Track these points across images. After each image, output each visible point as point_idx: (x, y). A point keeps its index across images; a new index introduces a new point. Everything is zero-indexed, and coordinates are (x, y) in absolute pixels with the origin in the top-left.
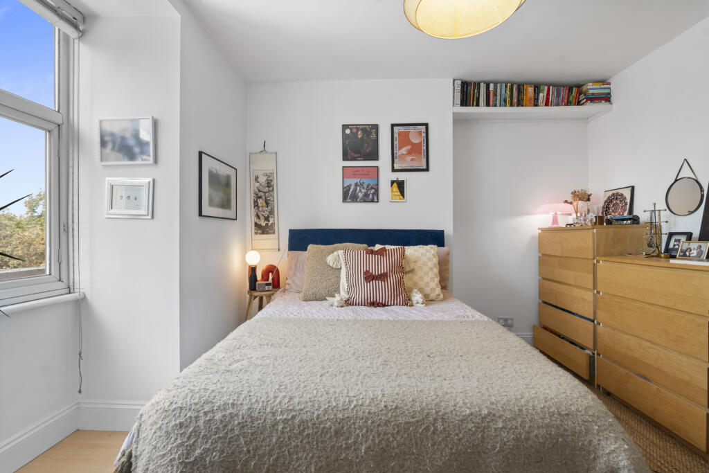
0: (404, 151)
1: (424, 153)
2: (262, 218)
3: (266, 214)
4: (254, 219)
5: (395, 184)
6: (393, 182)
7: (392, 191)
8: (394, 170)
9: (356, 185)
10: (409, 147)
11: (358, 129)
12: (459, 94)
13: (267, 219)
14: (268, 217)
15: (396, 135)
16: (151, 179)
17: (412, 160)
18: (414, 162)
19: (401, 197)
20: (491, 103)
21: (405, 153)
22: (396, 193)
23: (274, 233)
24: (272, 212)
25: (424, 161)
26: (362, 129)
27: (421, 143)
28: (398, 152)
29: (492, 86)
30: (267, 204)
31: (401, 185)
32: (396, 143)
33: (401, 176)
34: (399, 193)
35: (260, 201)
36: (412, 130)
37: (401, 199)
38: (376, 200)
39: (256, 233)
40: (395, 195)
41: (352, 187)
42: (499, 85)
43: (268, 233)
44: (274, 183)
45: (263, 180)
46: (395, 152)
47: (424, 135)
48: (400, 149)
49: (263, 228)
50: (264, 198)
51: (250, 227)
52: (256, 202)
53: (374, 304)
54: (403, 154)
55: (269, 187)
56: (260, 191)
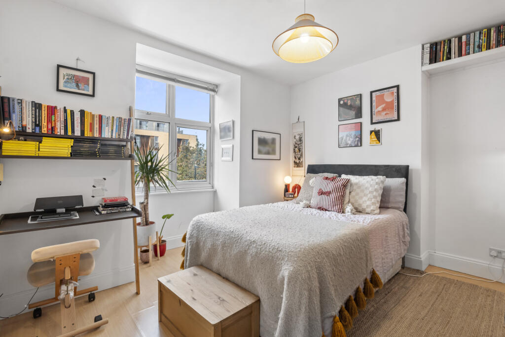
0: (380, 109)
1: (395, 108)
2: (297, 158)
3: (299, 156)
4: (294, 159)
5: (373, 133)
6: (371, 132)
7: (371, 138)
8: (372, 123)
9: (347, 136)
10: (383, 106)
11: (348, 100)
12: (428, 55)
13: (299, 159)
14: (300, 158)
15: (374, 99)
16: (231, 145)
17: (386, 114)
18: (387, 115)
19: (378, 142)
20: (463, 53)
21: (380, 110)
22: (374, 139)
23: (302, 167)
24: (301, 155)
25: (396, 113)
26: (351, 99)
27: (393, 100)
28: (375, 110)
29: (464, 38)
30: (299, 151)
31: (377, 134)
32: (374, 104)
33: (377, 127)
34: (376, 139)
35: (296, 149)
36: (386, 92)
37: (377, 143)
38: (359, 145)
39: (294, 167)
40: (373, 141)
41: (344, 138)
42: (472, 35)
43: (300, 167)
44: (303, 139)
45: (297, 137)
46: (373, 110)
47: (396, 94)
48: (377, 108)
49: (298, 165)
50: (298, 148)
51: (292, 164)
52: (294, 150)
53: (321, 209)
54: (379, 111)
55: (300, 141)
56: (296, 144)
